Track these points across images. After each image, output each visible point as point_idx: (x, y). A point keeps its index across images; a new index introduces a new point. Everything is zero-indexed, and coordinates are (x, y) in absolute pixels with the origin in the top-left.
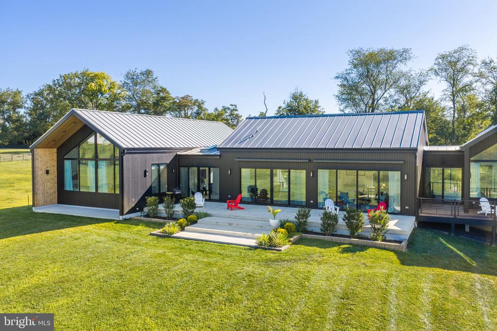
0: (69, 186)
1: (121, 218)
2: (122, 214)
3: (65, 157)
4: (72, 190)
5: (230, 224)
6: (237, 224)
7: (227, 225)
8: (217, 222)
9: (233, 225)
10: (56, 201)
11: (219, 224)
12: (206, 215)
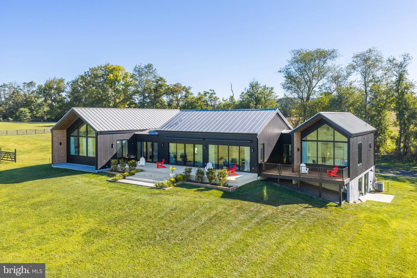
0: (73, 152)
1: (96, 171)
2: (97, 169)
3: (71, 135)
4: (74, 154)
5: (151, 176)
6: (154, 176)
7: (149, 176)
8: (144, 175)
9: (152, 177)
10: (66, 161)
11: (145, 176)
12: (142, 171)
